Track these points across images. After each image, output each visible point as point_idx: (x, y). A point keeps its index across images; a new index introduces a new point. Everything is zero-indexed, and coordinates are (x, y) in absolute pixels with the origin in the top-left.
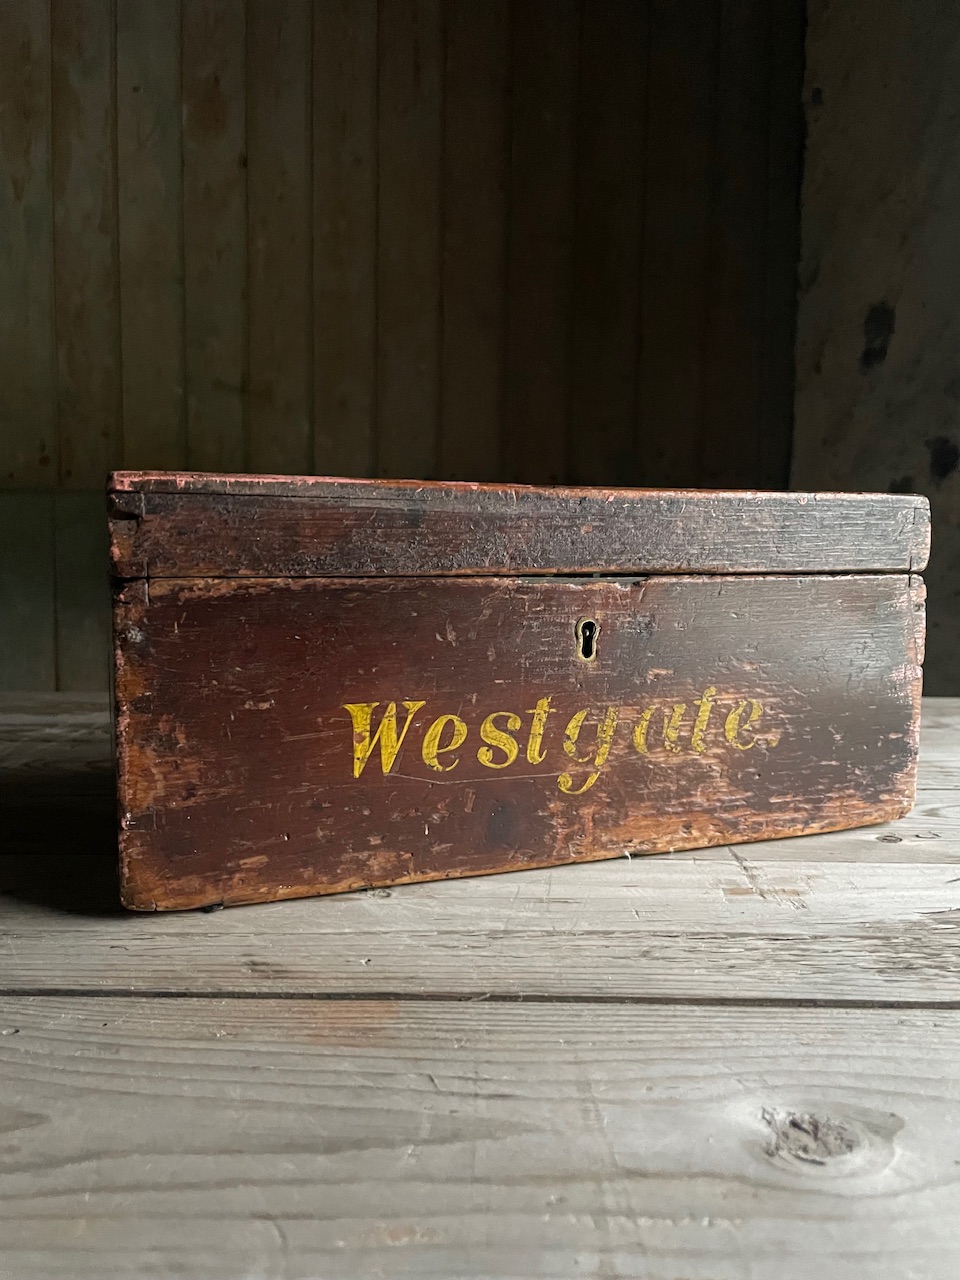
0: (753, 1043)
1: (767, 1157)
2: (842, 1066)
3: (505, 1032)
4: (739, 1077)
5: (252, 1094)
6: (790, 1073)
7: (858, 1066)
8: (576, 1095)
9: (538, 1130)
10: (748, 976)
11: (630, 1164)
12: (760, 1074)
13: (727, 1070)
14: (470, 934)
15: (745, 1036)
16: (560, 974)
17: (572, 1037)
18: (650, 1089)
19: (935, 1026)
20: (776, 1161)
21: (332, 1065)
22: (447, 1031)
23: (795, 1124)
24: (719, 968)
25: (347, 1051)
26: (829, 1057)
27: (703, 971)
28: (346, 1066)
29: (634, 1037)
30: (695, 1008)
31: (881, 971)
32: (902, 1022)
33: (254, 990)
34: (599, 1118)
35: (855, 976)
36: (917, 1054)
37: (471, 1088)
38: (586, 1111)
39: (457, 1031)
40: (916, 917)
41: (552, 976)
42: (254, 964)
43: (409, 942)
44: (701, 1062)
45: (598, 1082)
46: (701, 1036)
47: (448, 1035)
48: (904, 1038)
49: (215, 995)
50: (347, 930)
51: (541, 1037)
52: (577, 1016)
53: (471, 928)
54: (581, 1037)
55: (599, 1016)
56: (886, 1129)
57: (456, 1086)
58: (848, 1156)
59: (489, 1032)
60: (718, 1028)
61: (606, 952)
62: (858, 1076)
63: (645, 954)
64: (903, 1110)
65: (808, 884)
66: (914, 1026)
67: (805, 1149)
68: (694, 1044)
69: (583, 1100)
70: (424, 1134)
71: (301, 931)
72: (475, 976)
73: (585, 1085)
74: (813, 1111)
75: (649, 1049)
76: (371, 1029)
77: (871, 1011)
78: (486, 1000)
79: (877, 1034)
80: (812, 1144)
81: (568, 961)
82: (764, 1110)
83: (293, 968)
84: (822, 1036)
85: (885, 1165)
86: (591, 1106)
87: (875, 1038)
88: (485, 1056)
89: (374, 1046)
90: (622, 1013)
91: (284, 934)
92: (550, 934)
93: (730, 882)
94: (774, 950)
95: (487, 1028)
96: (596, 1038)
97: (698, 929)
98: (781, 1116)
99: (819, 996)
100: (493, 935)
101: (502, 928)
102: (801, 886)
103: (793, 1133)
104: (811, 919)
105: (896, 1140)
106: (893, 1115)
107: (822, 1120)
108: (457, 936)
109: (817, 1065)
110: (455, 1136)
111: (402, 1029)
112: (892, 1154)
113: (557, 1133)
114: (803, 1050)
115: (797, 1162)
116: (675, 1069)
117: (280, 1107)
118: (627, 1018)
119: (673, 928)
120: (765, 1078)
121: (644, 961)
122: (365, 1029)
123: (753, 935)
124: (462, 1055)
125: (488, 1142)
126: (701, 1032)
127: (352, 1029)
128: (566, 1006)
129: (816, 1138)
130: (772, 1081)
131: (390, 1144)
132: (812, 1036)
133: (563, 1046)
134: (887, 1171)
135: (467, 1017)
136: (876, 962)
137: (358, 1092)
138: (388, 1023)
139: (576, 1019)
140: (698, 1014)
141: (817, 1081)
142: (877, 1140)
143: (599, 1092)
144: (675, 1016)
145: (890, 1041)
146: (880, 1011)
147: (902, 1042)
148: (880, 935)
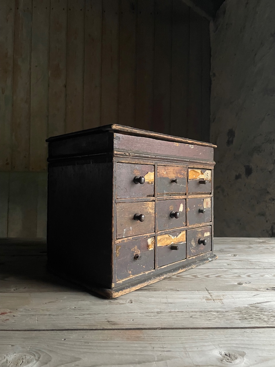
0: (216, 338)
1: (221, 361)
2: (234, 342)
3: (166, 337)
4: (214, 345)
5: (120, 352)
6: (224, 344)
7: (237, 342)
8: (183, 350)
9: (176, 358)
10: (213, 322)
11: (196, 364)
13: (212, 344)
14: (152, 312)
15: (214, 336)
16: (174, 322)
17: (180, 337)
18: (197, 348)
19: (251, 332)
20: (223, 362)
21: (133, 345)
22: (155, 337)
23: (226, 355)
24: (207, 320)
25: (135, 342)
26: (231, 340)
27: (204, 321)
28: (136, 345)
29: (192, 337)
30: (204, 330)
31: (240, 320)
32: (245, 332)
33: (111, 328)
34: (189, 355)
35: (235, 321)
36: (247, 339)
37: (162, 349)
38: (186, 354)
39: (156, 337)
40: (246, 306)
41: (173, 323)
42: (109, 321)
43: (140, 315)
44: (206, 342)
45: (187, 347)
47: (155, 338)
48: (245, 335)
49: (103, 329)
50: (126, 312)
51: (174, 338)
52: (180, 332)
53: (153, 311)
54: (182, 337)
56: (243, 355)
57: (160, 349)
58: (236, 360)
59: (163, 337)
60: (209, 334)
61: (183, 316)
62: (237, 344)
63: (191, 317)
64: (246, 351)
65: (223, 297)
66: (247, 332)
67: (228, 359)
68: (204, 338)
69: (185, 351)
70: (156, 359)
71: (116, 312)
72: (157, 323)
73: (185, 348)
74: (229, 352)
75: (195, 340)
76: (139, 337)
77: (239, 329)
78: (160, 329)
79: (240, 335)
81: (175, 319)
82: (220, 352)
83: (117, 322)
84: (229, 335)
85: (243, 362)
88: (164, 342)
89: (141, 341)
90: (189, 331)
91: (112, 313)
92: (170, 312)
93: (206, 297)
94: (218, 315)
96: (184, 337)
97: (201, 310)
98: (223, 353)
99: (228, 326)
100: (158, 313)
101: (159, 311)
102: (222, 298)
104: (225, 307)
105: (244, 357)
106: (244, 352)
107: (231, 354)
108: (150, 313)
109: (229, 342)
110: (162, 360)
111: (145, 336)
112: (244, 359)
113: (181, 358)
114: (226, 339)
115: (227, 362)
116: (201, 344)
117: (126, 354)
118: (190, 333)
119: (196, 310)
120: (219, 345)
121: (191, 318)
122: (137, 337)
123: (213, 311)
124: (159, 342)
126: (205, 335)
127: (135, 337)
128: (177, 330)
129: (230, 357)
130: (221, 346)
131: (150, 362)
132: (227, 335)
133: (179, 340)
135: (158, 333)
136: (239, 317)
137: (141, 351)
138: (141, 335)
141: (229, 345)
142: (241, 357)
143: (188, 349)
144: (200, 332)
145: (242, 336)
148: (239, 310)
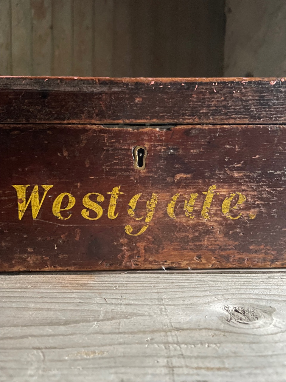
0: (219, 285)
1: (227, 322)
2: (251, 291)
3: (132, 283)
4: (215, 296)
5: (38, 306)
6: (233, 294)
7: (257, 292)
8: (157, 303)
9: (144, 315)
11: (178, 326)
12: (223, 295)
13: (211, 294)
15: (216, 283)
17: (155, 284)
18: (184, 300)
19: (281, 278)
20: (231, 323)
21: (69, 296)
22: (111, 284)
23: (236, 311)
25: (74, 291)
26: (246, 289)
28: (74, 296)
29: (178, 284)
30: (198, 275)
32: (270, 278)
34: (166, 311)
36: (276, 287)
37: (119, 302)
38: (161, 309)
39: (115, 284)
44: (201, 291)
45: (165, 299)
46: (200, 283)
47: (112, 285)
48: (271, 283)
51: (144, 285)
52: (158, 278)
54: (159, 285)
55: (165, 277)
56: (270, 312)
57: (114, 301)
58: (257, 321)
59: (126, 284)
60: (207, 281)
62: (257, 294)
64: (274, 305)
66: (274, 278)
67: (241, 319)
68: (199, 286)
69: (160, 305)
70: (101, 318)
73: (161, 300)
74: (242, 306)
75: (183, 288)
76: (84, 284)
77: (259, 274)
79: (261, 281)
80: (243, 318)
82: (225, 307)
84: (243, 282)
85: (271, 324)
86: (163, 307)
87: (261, 282)
88: (125, 291)
89: (85, 289)
95: (126, 282)
96: (164, 285)
98: (231, 308)
103: (236, 314)
105: (273, 314)
106: (271, 307)
107: (246, 309)
109: (242, 291)
110: (113, 318)
111: (95, 284)
112: (272, 320)
113: (150, 316)
114: (237, 287)
115: (238, 323)
116: (192, 294)
117: (48, 310)
118: (175, 278)
120: (224, 296)
122: (82, 284)
124: (117, 291)
125: (125, 320)
126: (201, 282)
127: (77, 284)
129: (244, 315)
130: (226, 297)
131: (88, 321)
132: (239, 282)
133: (152, 288)
134: (271, 326)
135: (119, 279)
137: (78, 304)
138: (90, 282)
139: (157, 279)
140: (200, 276)
141: (243, 297)
142: (266, 315)
143: (166, 302)
144: (192, 277)
145: (266, 284)
146: (262, 274)
147: (271, 284)
